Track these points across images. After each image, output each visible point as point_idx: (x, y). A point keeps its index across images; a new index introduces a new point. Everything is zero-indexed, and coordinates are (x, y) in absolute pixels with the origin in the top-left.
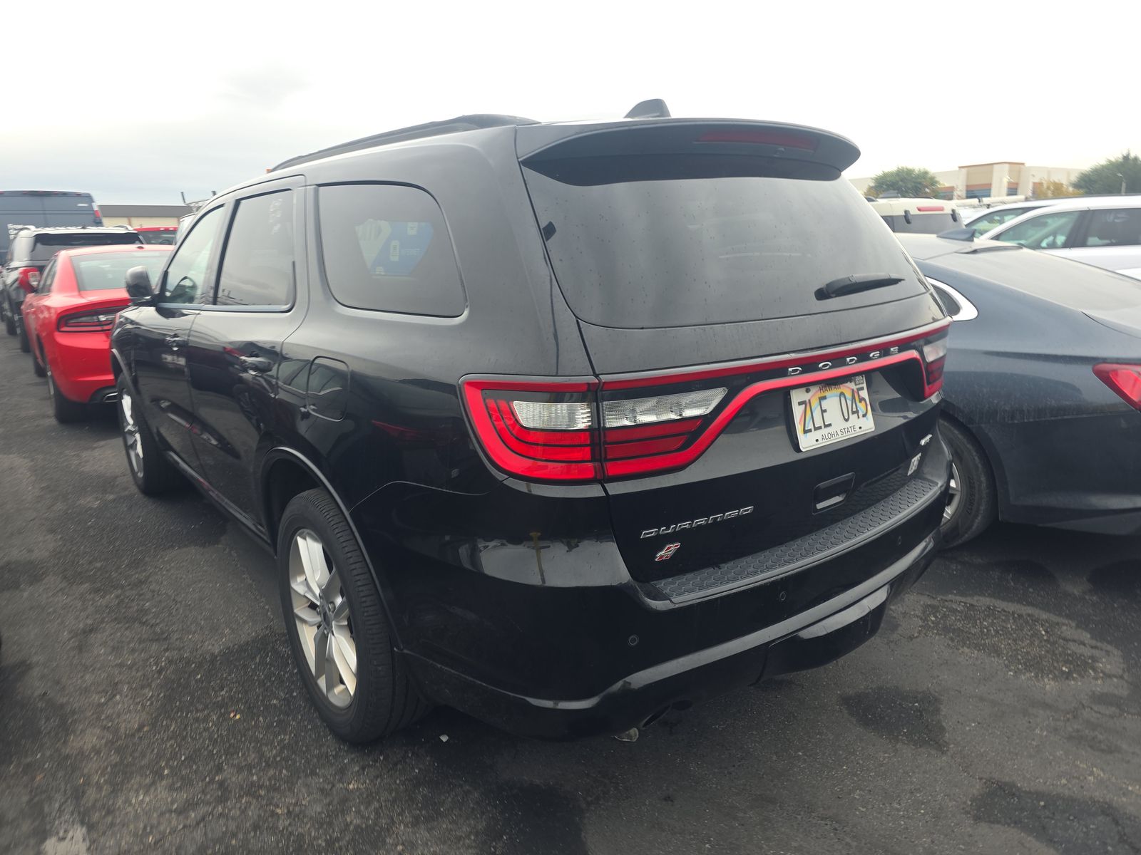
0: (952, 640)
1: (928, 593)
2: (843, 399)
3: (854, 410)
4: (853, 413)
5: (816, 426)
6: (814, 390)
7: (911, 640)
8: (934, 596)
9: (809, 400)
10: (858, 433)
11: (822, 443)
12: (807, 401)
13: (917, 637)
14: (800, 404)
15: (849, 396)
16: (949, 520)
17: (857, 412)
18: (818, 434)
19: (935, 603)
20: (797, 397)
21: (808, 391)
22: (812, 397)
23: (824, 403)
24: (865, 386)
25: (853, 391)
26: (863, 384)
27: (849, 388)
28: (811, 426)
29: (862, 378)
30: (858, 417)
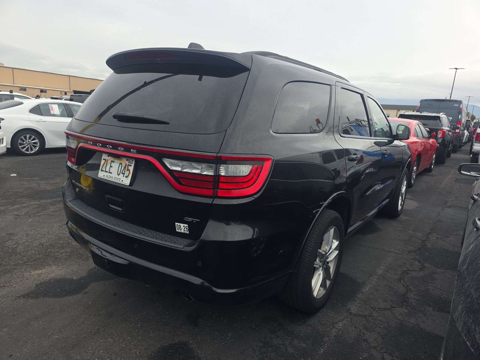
2: (121, 166)
3: (124, 172)
4: (122, 173)
5: (106, 170)
10: (121, 182)
11: (105, 178)
12: (107, 160)
14: (104, 159)
15: (124, 165)
17: (124, 174)
18: (106, 174)
20: (105, 156)
21: (108, 156)
22: (109, 159)
23: (113, 164)
24: (133, 165)
25: (126, 164)
26: (132, 164)
27: (125, 162)
28: (104, 170)
29: (133, 161)
30: (123, 176)
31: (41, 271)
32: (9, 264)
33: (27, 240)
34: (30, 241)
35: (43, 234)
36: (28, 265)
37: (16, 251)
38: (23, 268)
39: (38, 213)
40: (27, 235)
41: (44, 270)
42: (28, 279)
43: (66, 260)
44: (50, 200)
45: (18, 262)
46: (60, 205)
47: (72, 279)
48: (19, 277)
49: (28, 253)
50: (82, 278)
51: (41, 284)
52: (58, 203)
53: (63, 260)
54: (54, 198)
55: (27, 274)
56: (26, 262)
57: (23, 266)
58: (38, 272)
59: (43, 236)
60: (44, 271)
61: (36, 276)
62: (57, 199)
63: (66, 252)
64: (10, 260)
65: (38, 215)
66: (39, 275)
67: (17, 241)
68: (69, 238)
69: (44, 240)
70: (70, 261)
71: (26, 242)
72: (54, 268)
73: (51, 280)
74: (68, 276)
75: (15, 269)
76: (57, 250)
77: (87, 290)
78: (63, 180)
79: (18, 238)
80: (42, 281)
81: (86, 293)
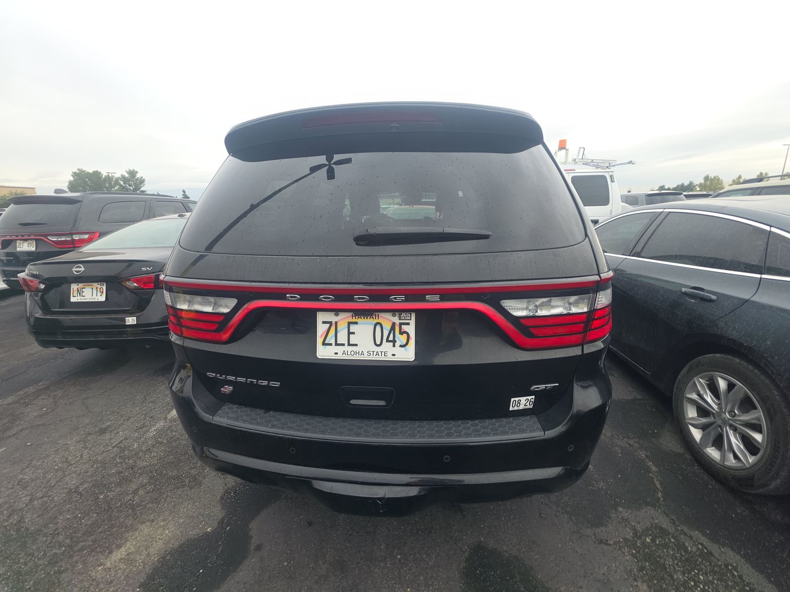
0: (642, 569)
1: (674, 518)
2: (378, 328)
3: (391, 338)
4: (388, 341)
5: (338, 343)
6: (342, 315)
7: (601, 543)
8: (677, 523)
9: (336, 323)
10: (389, 358)
11: (340, 356)
12: (334, 322)
13: (610, 545)
14: (324, 322)
15: (387, 327)
16: (748, 468)
17: (394, 342)
18: (340, 349)
19: (671, 529)
20: (321, 317)
21: (337, 315)
22: (341, 320)
23: (353, 328)
24: (413, 322)
25: (394, 324)
26: (411, 320)
27: (387, 320)
28: (333, 342)
29: (411, 314)
30: (394, 346)
31: (123, 549)
32: (37, 566)
33: (32, 495)
34: (39, 495)
35: (57, 471)
36: (81, 550)
37: (27, 529)
38: (77, 562)
39: (8, 429)
40: (23, 485)
41: (128, 544)
42: (111, 582)
43: (157, 501)
44: (13, 397)
45: (51, 553)
46: (43, 399)
47: (207, 534)
48: (85, 587)
49: (57, 523)
50: (221, 522)
51: (151, 577)
52: (37, 398)
53: (151, 505)
54: (19, 391)
55: (98, 573)
56: (70, 547)
57: (71, 557)
58: (119, 554)
59: (60, 474)
60: (130, 546)
61: (122, 566)
62: (26, 390)
63: (142, 486)
64: (29, 555)
65: (8, 433)
66: (128, 560)
67: (10, 506)
68: (122, 456)
69: (72, 482)
70: (165, 500)
71: (31, 500)
72: (146, 529)
73: (164, 558)
74: (193, 533)
75: (60, 572)
76: (119, 489)
77: (254, 542)
78: (8, 354)
79: (7, 498)
80: (148, 570)
81: (259, 548)
